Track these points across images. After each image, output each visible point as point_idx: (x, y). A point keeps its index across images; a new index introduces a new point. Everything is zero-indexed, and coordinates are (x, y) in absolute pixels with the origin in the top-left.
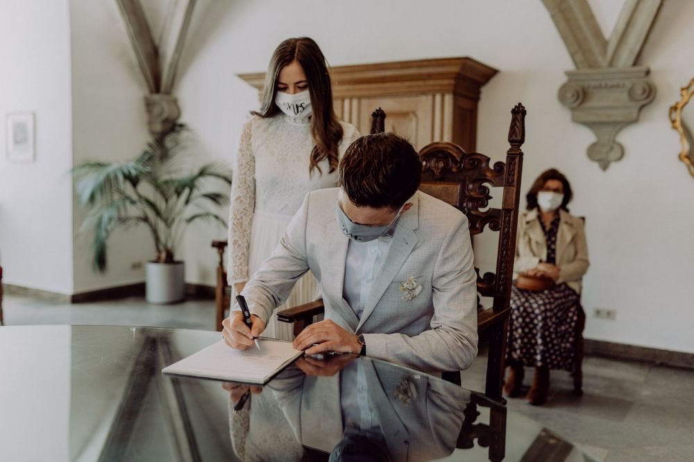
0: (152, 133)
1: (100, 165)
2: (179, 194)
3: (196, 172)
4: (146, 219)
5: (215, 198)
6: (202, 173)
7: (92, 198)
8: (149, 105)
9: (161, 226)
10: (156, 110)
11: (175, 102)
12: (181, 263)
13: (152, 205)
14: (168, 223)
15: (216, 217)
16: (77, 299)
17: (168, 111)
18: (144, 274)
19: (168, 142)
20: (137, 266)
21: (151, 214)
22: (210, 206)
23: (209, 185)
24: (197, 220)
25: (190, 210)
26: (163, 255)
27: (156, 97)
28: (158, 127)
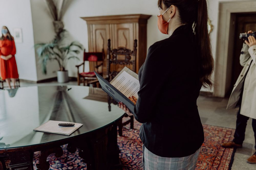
0: (56, 32)
1: (43, 44)
2: (65, 51)
3: (70, 44)
4: (56, 59)
5: (76, 51)
6: (72, 45)
7: (42, 54)
8: (54, 24)
9: (61, 61)
10: (57, 26)
11: (62, 23)
12: (67, 71)
13: (58, 55)
14: (63, 59)
15: (77, 58)
16: (39, 82)
17: (60, 26)
18: (57, 74)
19: (61, 35)
20: (54, 72)
21: (57, 57)
22: (75, 54)
23: (74, 48)
24: (71, 59)
25: (69, 56)
26: (62, 69)
27: (56, 22)
28: (58, 31)
